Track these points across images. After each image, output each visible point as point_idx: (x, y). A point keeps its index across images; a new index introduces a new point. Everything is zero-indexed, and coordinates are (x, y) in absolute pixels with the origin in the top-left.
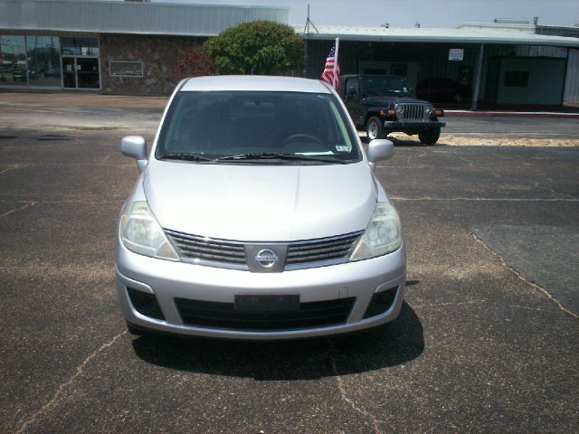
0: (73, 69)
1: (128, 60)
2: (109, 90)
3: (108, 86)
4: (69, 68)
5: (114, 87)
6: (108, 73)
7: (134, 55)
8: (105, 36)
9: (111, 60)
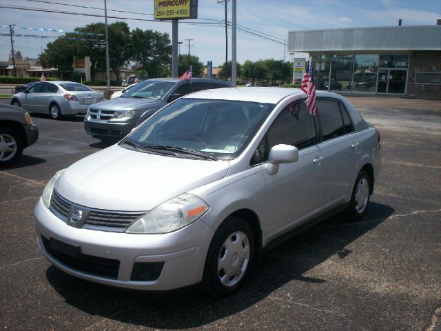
0: (386, 79)
1: (431, 71)
2: (412, 95)
3: (411, 92)
4: (383, 78)
5: (416, 92)
6: (413, 81)
7: (437, 67)
8: (415, 52)
9: (417, 71)
